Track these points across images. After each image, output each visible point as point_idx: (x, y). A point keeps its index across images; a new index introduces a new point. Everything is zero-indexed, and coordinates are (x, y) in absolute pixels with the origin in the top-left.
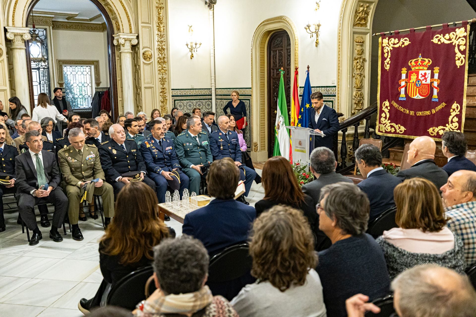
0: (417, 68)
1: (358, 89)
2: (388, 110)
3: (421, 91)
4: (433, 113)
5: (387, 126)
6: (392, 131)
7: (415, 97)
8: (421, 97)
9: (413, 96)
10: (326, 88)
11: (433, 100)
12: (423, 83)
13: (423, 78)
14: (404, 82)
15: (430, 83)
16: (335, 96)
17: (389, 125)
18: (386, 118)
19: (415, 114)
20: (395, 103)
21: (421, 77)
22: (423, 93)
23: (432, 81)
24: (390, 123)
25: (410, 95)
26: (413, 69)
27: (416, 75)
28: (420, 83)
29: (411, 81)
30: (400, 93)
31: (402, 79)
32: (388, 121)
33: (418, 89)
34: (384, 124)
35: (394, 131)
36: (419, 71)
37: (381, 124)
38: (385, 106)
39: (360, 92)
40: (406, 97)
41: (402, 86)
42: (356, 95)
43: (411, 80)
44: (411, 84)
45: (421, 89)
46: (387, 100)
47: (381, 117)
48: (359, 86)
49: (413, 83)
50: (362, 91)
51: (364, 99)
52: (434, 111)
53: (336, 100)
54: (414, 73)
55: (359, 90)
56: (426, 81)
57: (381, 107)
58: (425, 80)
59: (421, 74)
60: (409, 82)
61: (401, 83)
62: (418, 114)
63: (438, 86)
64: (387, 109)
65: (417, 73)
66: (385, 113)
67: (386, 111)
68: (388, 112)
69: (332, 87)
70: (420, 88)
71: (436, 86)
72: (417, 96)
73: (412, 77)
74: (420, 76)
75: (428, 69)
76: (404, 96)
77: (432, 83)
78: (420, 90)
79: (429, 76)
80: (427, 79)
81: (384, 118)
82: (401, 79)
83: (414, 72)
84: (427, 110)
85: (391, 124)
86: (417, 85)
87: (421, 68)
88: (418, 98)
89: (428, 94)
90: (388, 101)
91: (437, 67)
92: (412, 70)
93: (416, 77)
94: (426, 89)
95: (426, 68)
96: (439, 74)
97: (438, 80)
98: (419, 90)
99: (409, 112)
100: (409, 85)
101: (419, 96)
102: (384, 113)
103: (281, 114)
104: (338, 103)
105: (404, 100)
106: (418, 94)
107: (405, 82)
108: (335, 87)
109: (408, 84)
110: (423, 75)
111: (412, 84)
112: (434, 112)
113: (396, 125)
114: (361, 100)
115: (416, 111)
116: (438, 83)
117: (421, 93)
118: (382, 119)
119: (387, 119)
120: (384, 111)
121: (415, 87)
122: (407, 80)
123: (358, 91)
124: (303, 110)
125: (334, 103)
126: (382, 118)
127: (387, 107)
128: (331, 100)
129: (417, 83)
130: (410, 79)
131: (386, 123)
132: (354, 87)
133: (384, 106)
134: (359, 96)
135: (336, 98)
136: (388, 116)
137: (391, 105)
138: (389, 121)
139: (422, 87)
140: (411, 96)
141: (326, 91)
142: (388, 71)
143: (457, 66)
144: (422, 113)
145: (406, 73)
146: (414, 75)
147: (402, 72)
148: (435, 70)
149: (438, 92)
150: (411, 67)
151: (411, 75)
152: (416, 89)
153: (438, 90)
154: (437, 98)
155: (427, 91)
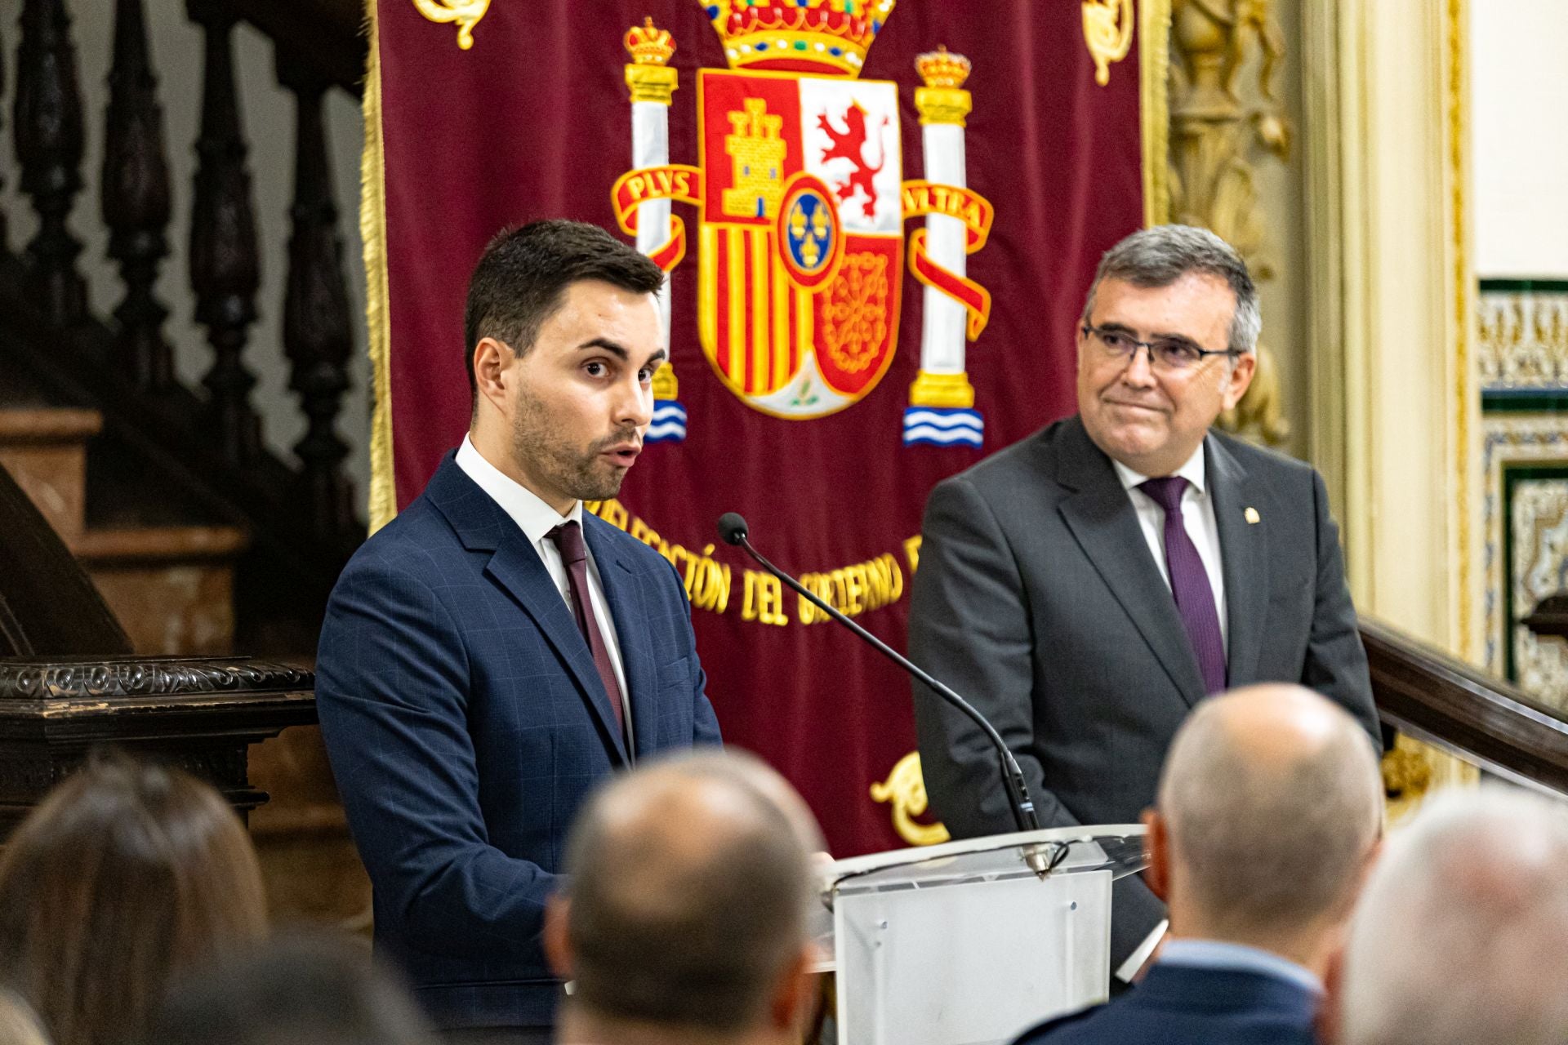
0: (781, 43)
3: (837, 324)
8: (831, 401)
11: (919, 427)
12: (846, 230)
13: (843, 167)
14: (667, 205)
15: (897, 232)
21: (829, 155)
22: (846, 349)
23: (913, 210)
25: (735, 378)
26: (739, 49)
27: (775, 123)
29: (735, 200)
31: (640, 162)
33: (804, 296)
36: (793, 86)
43: (729, 183)
44: (735, 231)
45: (836, 298)
54: (755, 106)
56: (869, 210)
58: (860, 196)
59: (824, 124)
60: (715, 213)
61: (632, 223)
63: (973, 263)
65: (785, 104)
70: (823, 287)
71: (956, 268)
72: (797, 384)
73: (735, 145)
74: (814, 142)
75: (869, 72)
77: (914, 223)
78: (829, 311)
79: (883, 144)
82: (627, 165)
83: (752, 88)
86: (796, 244)
87: (818, 46)
88: (804, 411)
91: (944, 56)
92: (724, 64)
93: (777, 149)
94: (873, 300)
95: (853, 58)
96: (975, 128)
97: (968, 201)
98: (818, 300)
99: (737, 584)
101: (819, 384)
105: (671, 438)
106: (806, 360)
107: (678, 208)
109: (707, 233)
110: (843, 129)
111: (747, 236)
116: (972, 237)
117: (835, 351)
121: (782, 277)
122: (692, 181)
129: (796, 221)
130: (721, 175)
139: (845, 273)
140: (749, 382)
142: (465, 41)
143: (1093, 67)
144: (836, 582)
145: (668, 94)
146: (756, 130)
147: (631, 73)
148: (930, 81)
149: (974, 336)
150: (720, 24)
151: (730, 129)
152: (792, 295)
153: (974, 313)
154: (969, 403)
155: (876, 319)
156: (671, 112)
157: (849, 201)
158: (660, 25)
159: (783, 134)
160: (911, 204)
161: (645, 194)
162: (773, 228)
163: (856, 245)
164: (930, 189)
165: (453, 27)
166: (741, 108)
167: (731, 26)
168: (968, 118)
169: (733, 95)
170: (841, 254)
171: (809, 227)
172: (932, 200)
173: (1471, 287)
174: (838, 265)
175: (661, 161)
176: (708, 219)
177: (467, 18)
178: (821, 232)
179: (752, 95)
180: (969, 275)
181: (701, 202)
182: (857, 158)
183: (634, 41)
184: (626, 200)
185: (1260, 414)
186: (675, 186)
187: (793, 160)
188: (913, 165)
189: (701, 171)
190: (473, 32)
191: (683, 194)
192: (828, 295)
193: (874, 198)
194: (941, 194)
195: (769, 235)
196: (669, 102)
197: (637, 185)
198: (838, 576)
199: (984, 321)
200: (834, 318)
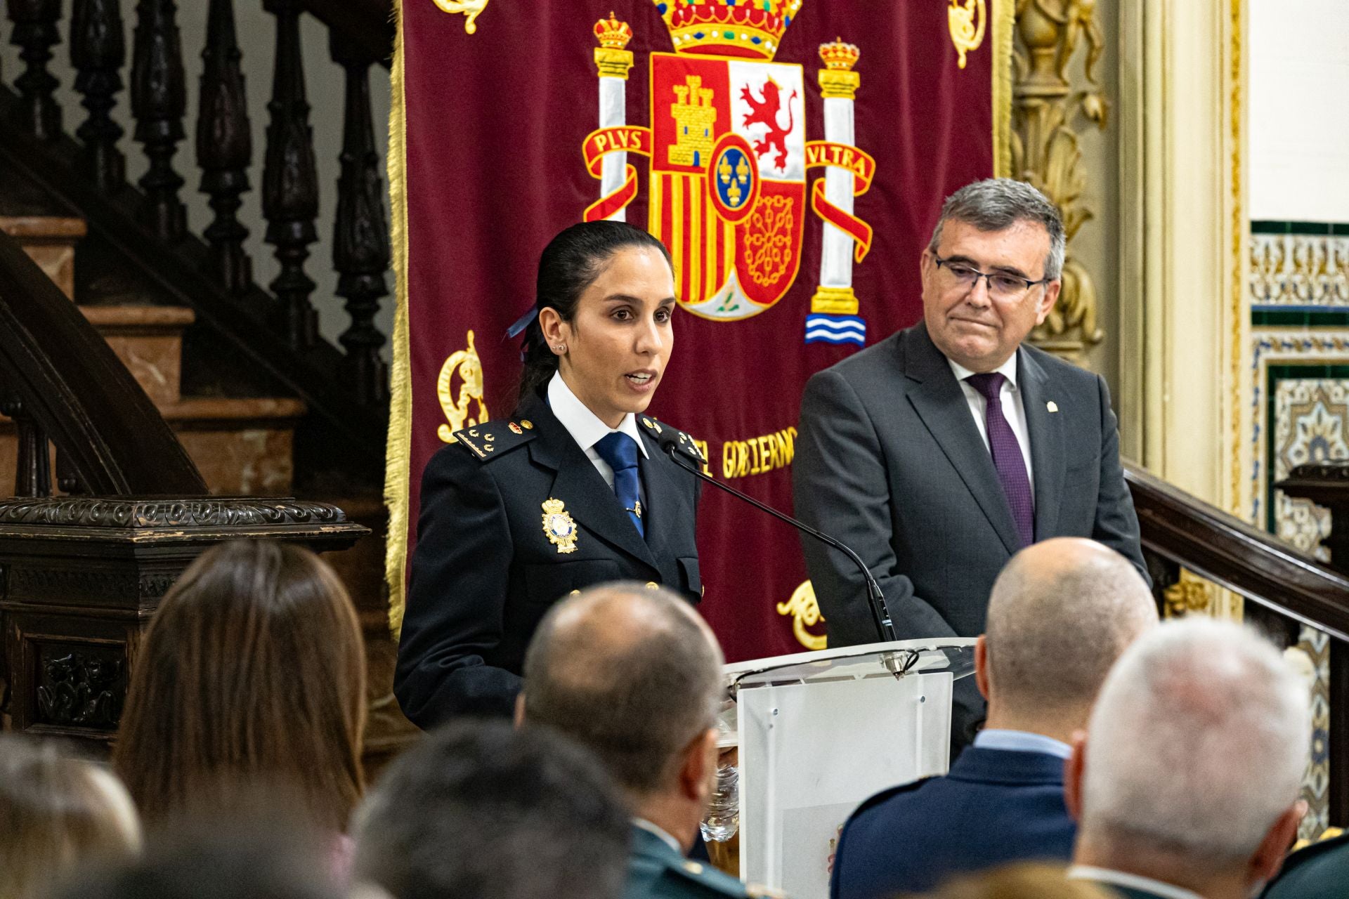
0: (714, 33)
7: (712, 306)
8: (750, 308)
9: (702, 297)
11: (816, 330)
12: (762, 177)
14: (624, 156)
15: (802, 180)
21: (749, 120)
22: (760, 268)
23: (814, 163)
26: (682, 37)
27: (708, 94)
28: (742, 169)
29: (678, 153)
31: (603, 125)
33: (729, 228)
36: (724, 67)
38: (464, 401)
41: (606, 193)
44: (676, 177)
49: (696, 168)
54: (694, 81)
56: (780, 162)
58: (774, 151)
59: (746, 94)
60: (662, 163)
61: (597, 169)
62: (732, 462)
63: (858, 202)
65: (717, 80)
70: (744, 220)
72: (722, 294)
73: (677, 110)
74: (739, 109)
75: (782, 56)
77: (816, 173)
79: (792, 112)
80: (789, 141)
82: (594, 125)
83: (692, 68)
86: (724, 188)
87: (743, 35)
88: (727, 315)
91: (840, 45)
92: (671, 49)
93: (709, 114)
94: (783, 232)
95: (770, 45)
96: (862, 100)
97: (856, 157)
98: (739, 231)
100: (667, 182)
101: (740, 297)
106: (730, 277)
107: (632, 158)
109: (655, 178)
110: (761, 99)
111: (686, 181)
116: (859, 184)
117: (752, 270)
121: (712, 213)
122: (644, 138)
129: (725, 169)
130: (667, 134)
133: (455, 396)
139: (761, 210)
140: (686, 293)
142: (470, 28)
143: (956, 55)
144: (750, 447)
145: (626, 71)
146: (694, 99)
147: (598, 54)
148: (829, 64)
149: (859, 260)
150: (667, 18)
151: (674, 99)
152: (720, 227)
153: (860, 243)
154: (855, 312)
155: (784, 246)
156: (628, 84)
157: (765, 155)
158: (621, 18)
159: (714, 103)
160: (813, 158)
161: (607, 147)
162: (706, 175)
163: (770, 189)
164: (828, 147)
165: (461, 17)
166: (684, 83)
167: (676, 20)
168: (857, 92)
169: (677, 72)
170: (758, 197)
171: (734, 175)
172: (830, 156)
173: (1245, 228)
174: (755, 205)
175: (620, 122)
176: (655, 168)
177: (471, 10)
178: (743, 179)
179: (691, 73)
180: (856, 213)
181: (651, 155)
182: (771, 122)
183: (601, 30)
184: (593, 152)
185: (1081, 322)
186: (630, 142)
187: (723, 123)
188: (815, 128)
189: (651, 130)
190: (476, 21)
191: (636, 149)
192: (747, 226)
193: (785, 153)
194: (836, 151)
195: (703, 180)
196: (627, 77)
197: (601, 140)
198: (753, 442)
199: (867, 249)
200: (752, 245)
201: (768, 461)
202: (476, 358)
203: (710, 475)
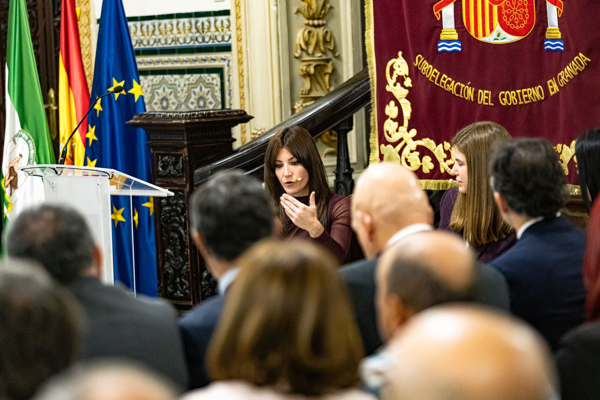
1: (313, 18)
2: (407, 91)
3: (508, 16)
4: (552, 93)
5: (406, 151)
6: (426, 170)
7: (490, 39)
8: (511, 38)
9: (484, 35)
10: (193, 20)
11: (549, 46)
16: (227, 48)
17: (413, 145)
18: (399, 119)
19: (495, 99)
20: (425, 62)
22: (513, 22)
24: (414, 139)
25: (472, 33)
30: (438, 26)
32: (408, 130)
33: (495, 7)
34: (395, 145)
35: (432, 166)
37: (387, 143)
38: (395, 76)
39: (320, 32)
40: (459, 40)
42: (307, 43)
45: (506, 8)
46: (400, 53)
47: (383, 117)
48: (314, 6)
50: (332, 26)
51: (339, 58)
52: (554, 87)
53: (234, 63)
55: (316, 22)
57: (382, 81)
62: (505, 99)
64: (403, 85)
66: (398, 104)
67: (400, 92)
68: (408, 98)
69: (217, 14)
70: (501, 4)
72: (494, 34)
76: (456, 37)
78: (504, 12)
81: (394, 120)
84: (533, 85)
85: (419, 142)
88: (499, 42)
89: (528, 27)
90: (403, 56)
98: (500, 9)
99: (476, 93)
101: (504, 33)
102: (392, 103)
103: (22, 127)
104: (241, 75)
105: (455, 51)
106: (497, 27)
108: (226, 13)
112: (556, 89)
113: (437, 144)
114: (328, 61)
115: (495, 88)
117: (508, 24)
118: (390, 126)
119: (406, 123)
120: (391, 97)
121: (487, 2)
123: (314, 26)
124: (102, 104)
125: (226, 78)
126: (389, 121)
127: (401, 80)
128: (216, 64)
131: (401, 140)
132: (298, 12)
133: (391, 75)
134: (317, 44)
135: (233, 56)
136: (407, 112)
137: (414, 73)
138: (414, 132)
140: (477, 34)
141: (194, 30)
144: (517, 94)
149: (560, 16)
152: (491, 8)
153: (559, 9)
154: (560, 37)
155: (525, 13)
192: (503, 6)
198: (518, 91)
199: (562, 11)
200: (506, 14)
201: (527, 99)
202: (404, 61)
203: (493, 104)
